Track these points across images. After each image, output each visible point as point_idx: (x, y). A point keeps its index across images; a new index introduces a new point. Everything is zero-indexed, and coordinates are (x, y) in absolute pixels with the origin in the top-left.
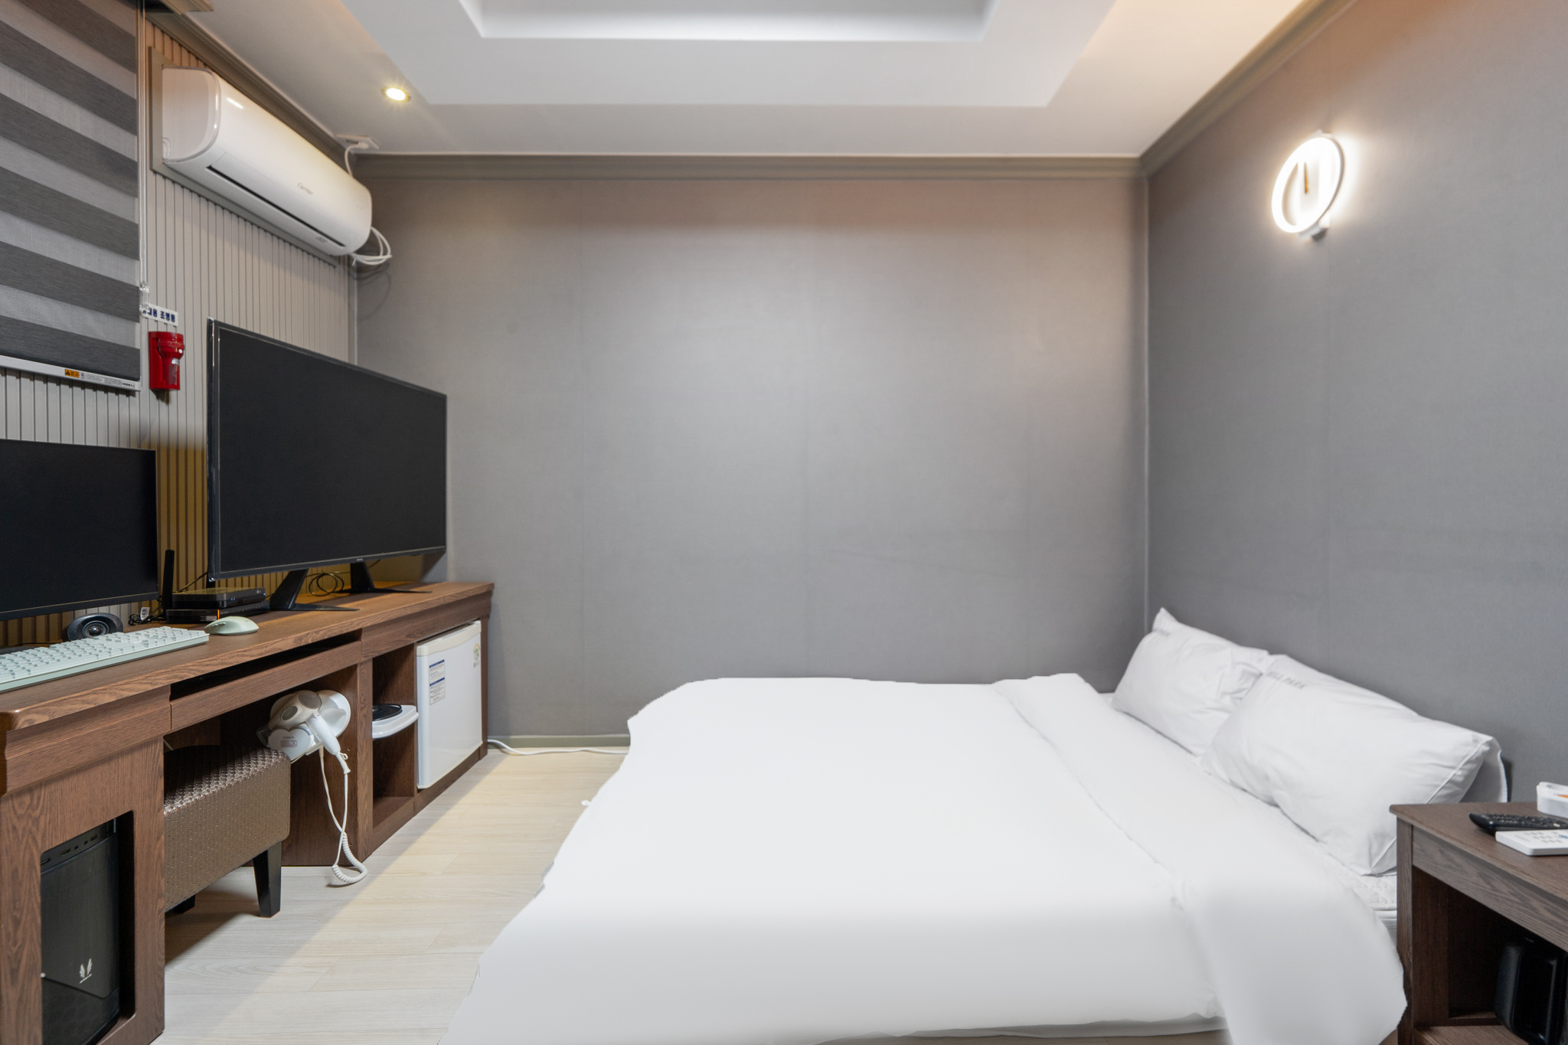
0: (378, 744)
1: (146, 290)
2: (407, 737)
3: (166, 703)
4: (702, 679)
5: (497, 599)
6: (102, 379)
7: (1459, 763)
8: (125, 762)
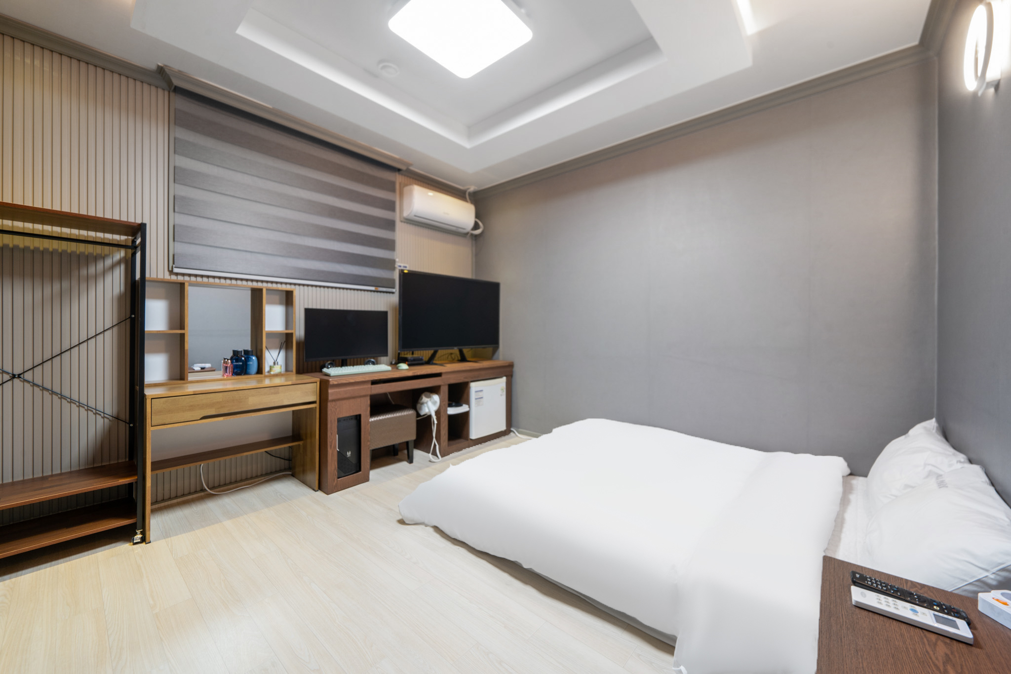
0: (451, 417)
1: (397, 260)
2: (465, 416)
3: (369, 386)
4: (607, 418)
5: (517, 370)
6: (384, 289)
7: (993, 568)
8: (359, 400)
